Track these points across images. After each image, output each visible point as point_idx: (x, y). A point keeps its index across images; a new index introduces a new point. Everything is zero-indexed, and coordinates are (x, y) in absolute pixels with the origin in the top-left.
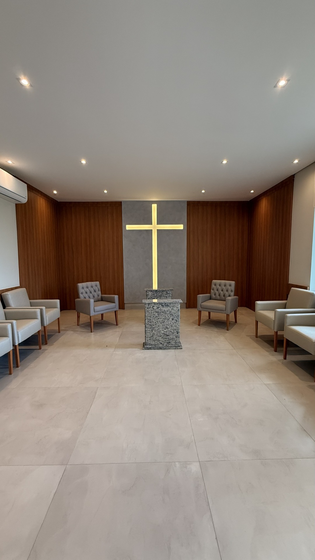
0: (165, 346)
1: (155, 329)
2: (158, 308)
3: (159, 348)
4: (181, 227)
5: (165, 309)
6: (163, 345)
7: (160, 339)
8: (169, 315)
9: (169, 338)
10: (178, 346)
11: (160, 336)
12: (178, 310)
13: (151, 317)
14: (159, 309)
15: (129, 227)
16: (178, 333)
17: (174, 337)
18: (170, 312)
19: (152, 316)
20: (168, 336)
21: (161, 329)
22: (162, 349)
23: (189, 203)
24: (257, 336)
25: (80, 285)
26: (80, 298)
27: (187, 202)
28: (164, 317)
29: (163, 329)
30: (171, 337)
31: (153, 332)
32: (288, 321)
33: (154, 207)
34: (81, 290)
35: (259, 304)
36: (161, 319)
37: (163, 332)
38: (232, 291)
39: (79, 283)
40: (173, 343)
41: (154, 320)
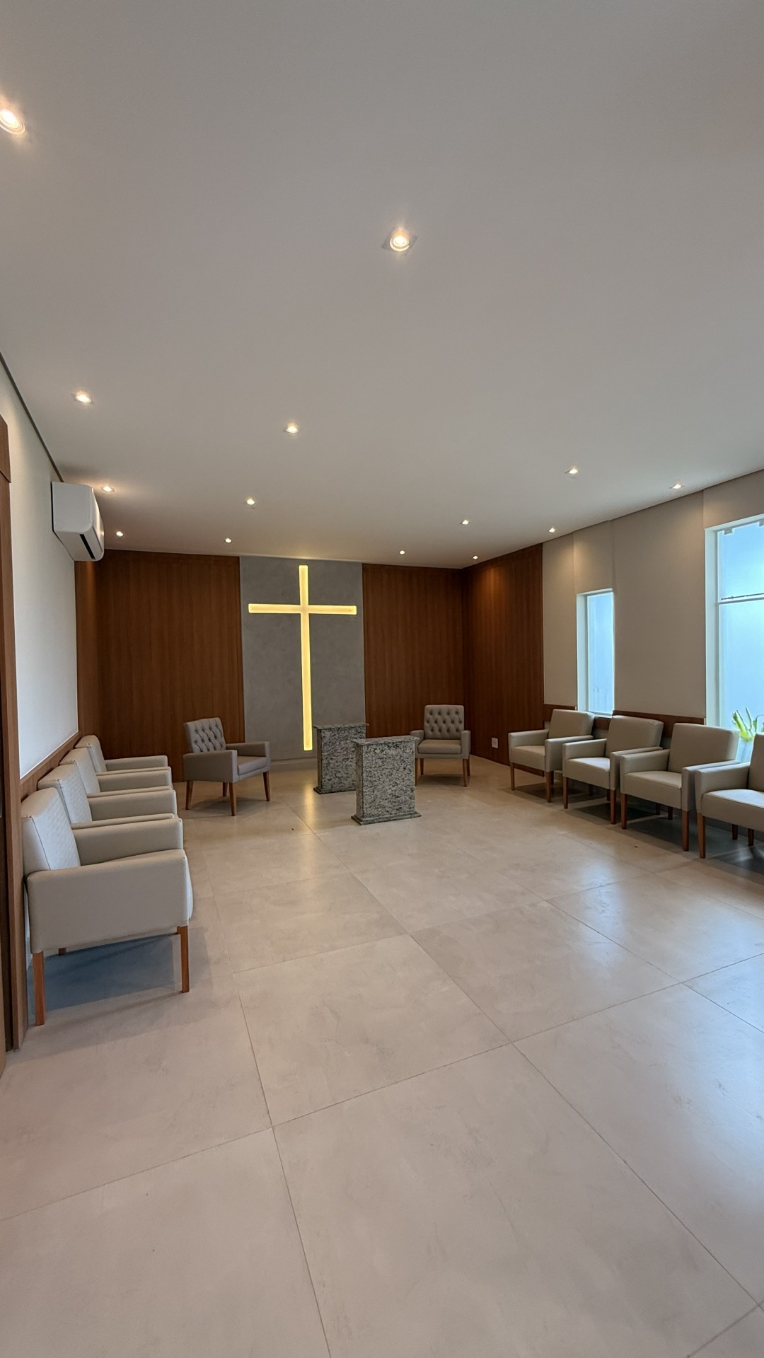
0: (394, 815)
1: (378, 788)
2: (382, 751)
3: (385, 819)
4: (352, 610)
5: (393, 752)
6: (391, 814)
7: (386, 803)
8: (399, 762)
9: (399, 801)
10: (413, 815)
11: (386, 799)
12: (413, 752)
13: (371, 768)
14: (384, 753)
15: (253, 609)
16: (412, 791)
17: (408, 798)
18: (401, 756)
19: (373, 766)
20: (398, 797)
21: (387, 787)
22: (391, 821)
23: (366, 567)
24: (513, 788)
25: (191, 725)
26: (192, 752)
27: (363, 564)
28: (391, 766)
29: (391, 786)
30: (403, 798)
31: (376, 792)
32: (568, 753)
33: (304, 570)
34: (194, 737)
35: (513, 737)
36: (388, 770)
37: (390, 791)
38: (460, 722)
39: (189, 721)
40: (405, 808)
41: (376, 772)
